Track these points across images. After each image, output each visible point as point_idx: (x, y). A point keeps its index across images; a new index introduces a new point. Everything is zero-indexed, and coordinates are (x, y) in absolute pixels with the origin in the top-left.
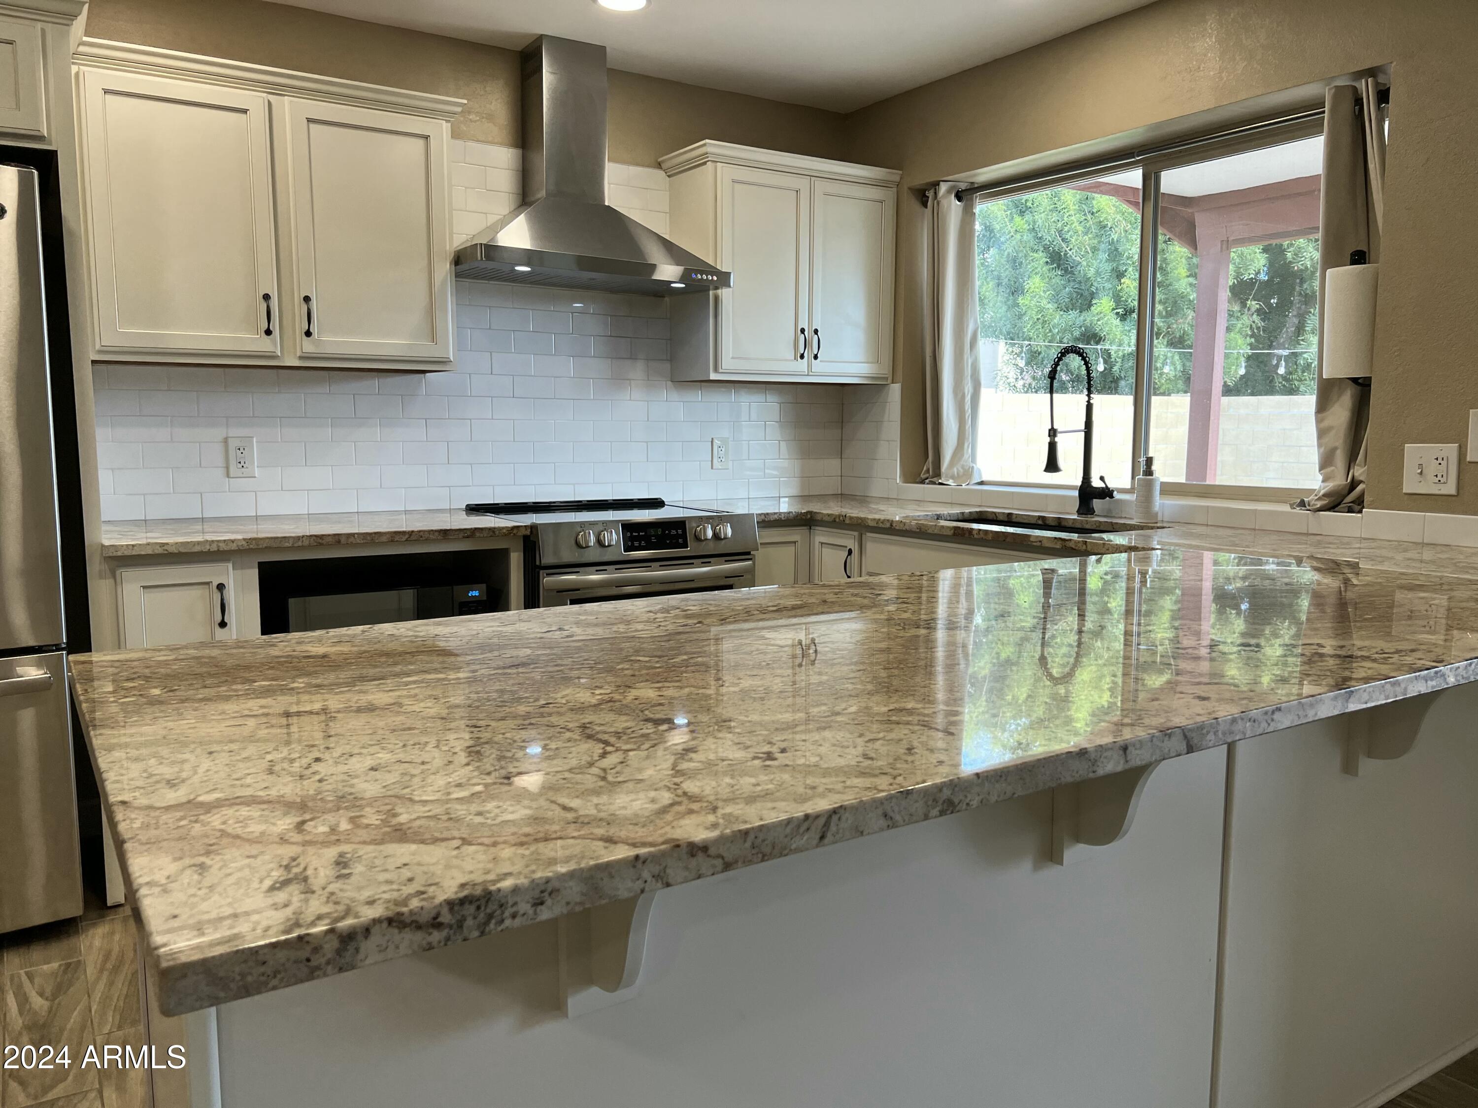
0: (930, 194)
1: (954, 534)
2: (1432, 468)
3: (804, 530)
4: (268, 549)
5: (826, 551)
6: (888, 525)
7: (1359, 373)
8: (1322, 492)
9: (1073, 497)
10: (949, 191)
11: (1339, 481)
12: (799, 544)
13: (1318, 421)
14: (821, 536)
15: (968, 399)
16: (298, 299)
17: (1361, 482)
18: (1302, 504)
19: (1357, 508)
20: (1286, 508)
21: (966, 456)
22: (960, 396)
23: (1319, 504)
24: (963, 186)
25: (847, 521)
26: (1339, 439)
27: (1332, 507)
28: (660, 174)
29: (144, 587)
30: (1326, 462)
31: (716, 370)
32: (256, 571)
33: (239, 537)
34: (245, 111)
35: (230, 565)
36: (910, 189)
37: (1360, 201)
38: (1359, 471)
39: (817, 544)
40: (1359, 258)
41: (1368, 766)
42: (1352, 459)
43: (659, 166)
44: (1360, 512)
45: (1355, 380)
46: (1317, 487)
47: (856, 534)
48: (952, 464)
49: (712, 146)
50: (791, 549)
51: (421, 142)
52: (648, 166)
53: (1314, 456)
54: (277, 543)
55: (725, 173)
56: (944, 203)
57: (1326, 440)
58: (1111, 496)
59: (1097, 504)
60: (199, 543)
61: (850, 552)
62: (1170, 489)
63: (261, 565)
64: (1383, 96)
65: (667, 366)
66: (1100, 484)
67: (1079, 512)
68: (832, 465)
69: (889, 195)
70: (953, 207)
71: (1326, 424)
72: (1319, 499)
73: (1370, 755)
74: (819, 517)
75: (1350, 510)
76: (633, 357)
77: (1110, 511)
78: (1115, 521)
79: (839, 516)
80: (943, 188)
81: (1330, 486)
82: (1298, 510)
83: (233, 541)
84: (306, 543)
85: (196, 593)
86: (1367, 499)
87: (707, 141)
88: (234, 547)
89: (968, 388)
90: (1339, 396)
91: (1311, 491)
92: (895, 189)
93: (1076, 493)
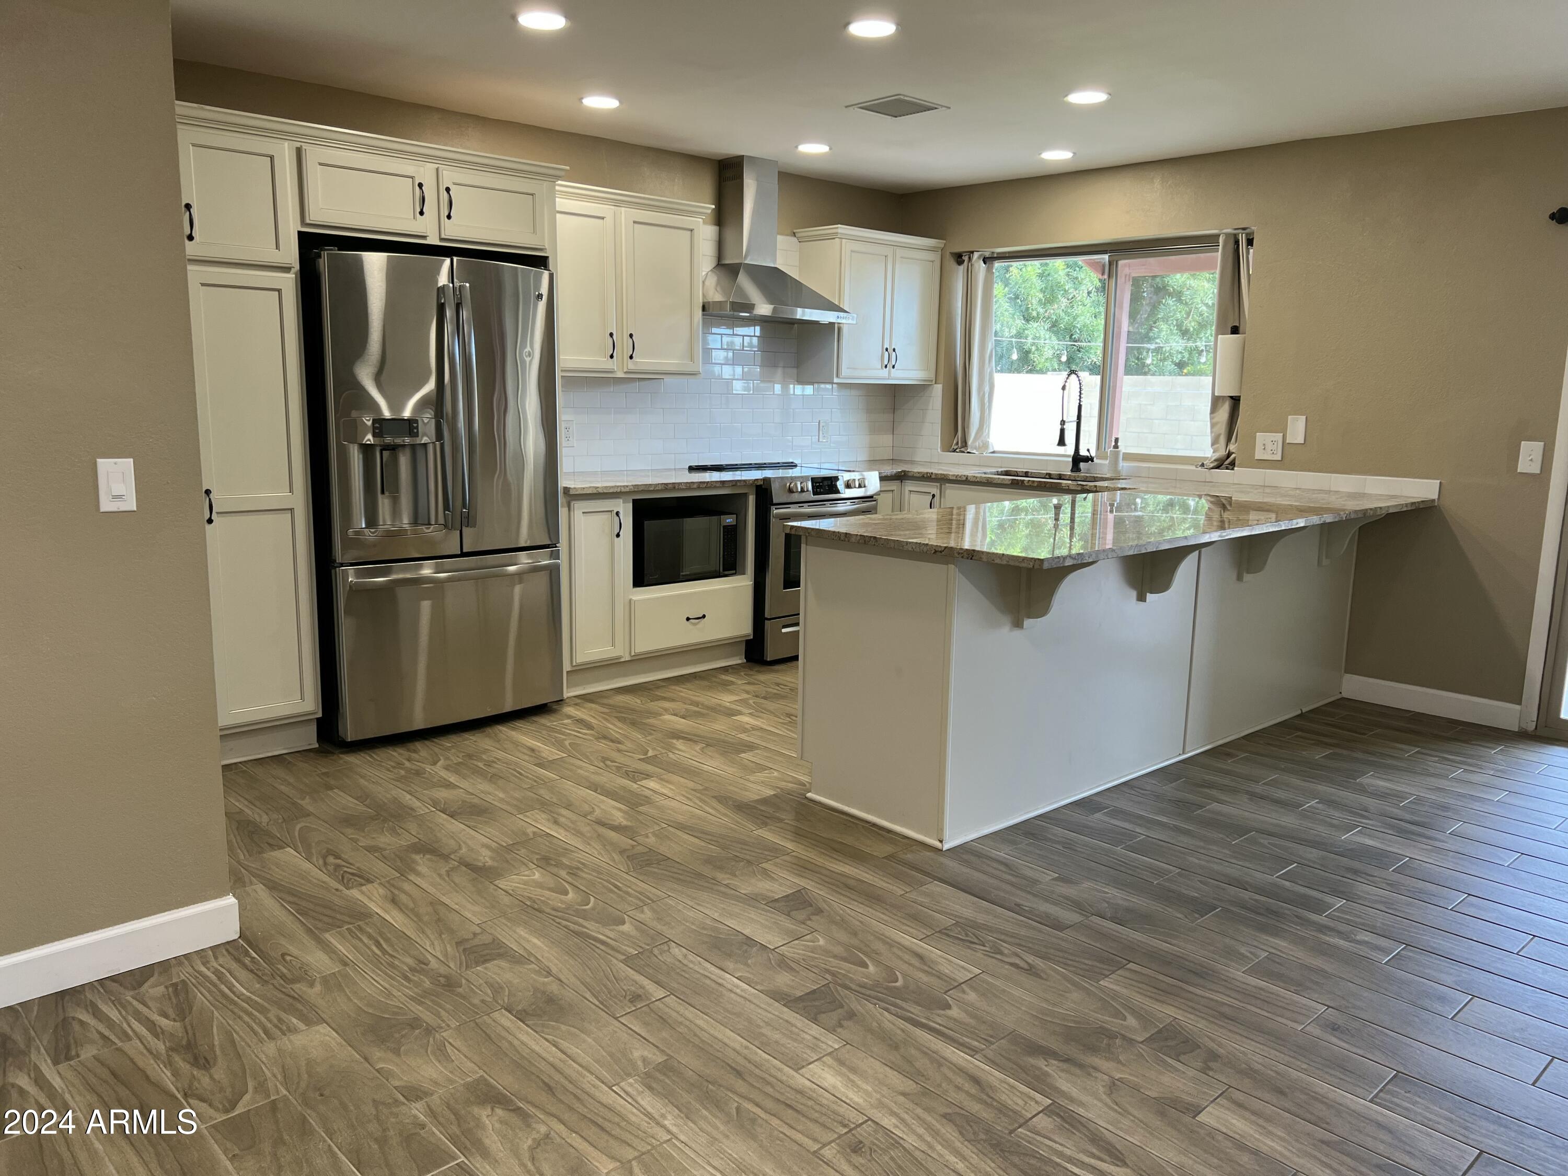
0: (966, 258)
1: (1012, 483)
2: (1269, 446)
3: (897, 483)
4: (643, 491)
5: (913, 496)
6: (964, 478)
7: (1234, 394)
8: (1213, 459)
9: (1068, 462)
10: (979, 258)
11: (1222, 453)
12: (895, 492)
13: (1211, 418)
14: (909, 486)
15: (987, 396)
16: (626, 336)
17: (1233, 453)
18: (1203, 465)
19: (1231, 467)
20: (1193, 468)
21: (985, 434)
22: (982, 393)
23: (1212, 465)
24: (987, 254)
25: (933, 476)
26: (1222, 428)
27: (1218, 467)
28: (796, 239)
29: (583, 513)
30: (1214, 442)
31: (837, 376)
32: (631, 505)
33: (630, 484)
34: (603, 218)
35: (621, 500)
36: (951, 253)
37: (1236, 300)
38: (1232, 447)
39: (907, 492)
40: (1235, 330)
41: (1247, 577)
42: (1229, 440)
43: (794, 234)
44: (1233, 469)
45: (1231, 397)
46: (1209, 456)
47: (938, 484)
48: (976, 439)
49: (842, 229)
50: (890, 494)
51: (689, 232)
52: (787, 235)
53: (1208, 440)
54: (647, 488)
55: (848, 246)
56: (976, 265)
57: (1215, 429)
58: (1092, 461)
59: (1082, 465)
60: (612, 487)
61: (934, 496)
62: (1128, 457)
63: (635, 502)
64: (1250, 242)
65: (795, 371)
66: (1087, 454)
67: (1072, 471)
68: (887, 439)
69: (936, 257)
70: (982, 268)
71: (1214, 420)
72: (1212, 462)
73: (1248, 573)
74: (910, 474)
75: (1227, 468)
76: (775, 366)
77: (1088, 470)
78: (1096, 475)
79: (927, 473)
80: (976, 255)
81: (1217, 455)
82: (1200, 469)
83: (627, 486)
84: (660, 488)
85: (606, 516)
86: (1237, 463)
87: (839, 226)
88: (627, 490)
89: (987, 389)
90: (1222, 406)
91: (1206, 458)
92: (940, 253)
93: (1071, 459)
